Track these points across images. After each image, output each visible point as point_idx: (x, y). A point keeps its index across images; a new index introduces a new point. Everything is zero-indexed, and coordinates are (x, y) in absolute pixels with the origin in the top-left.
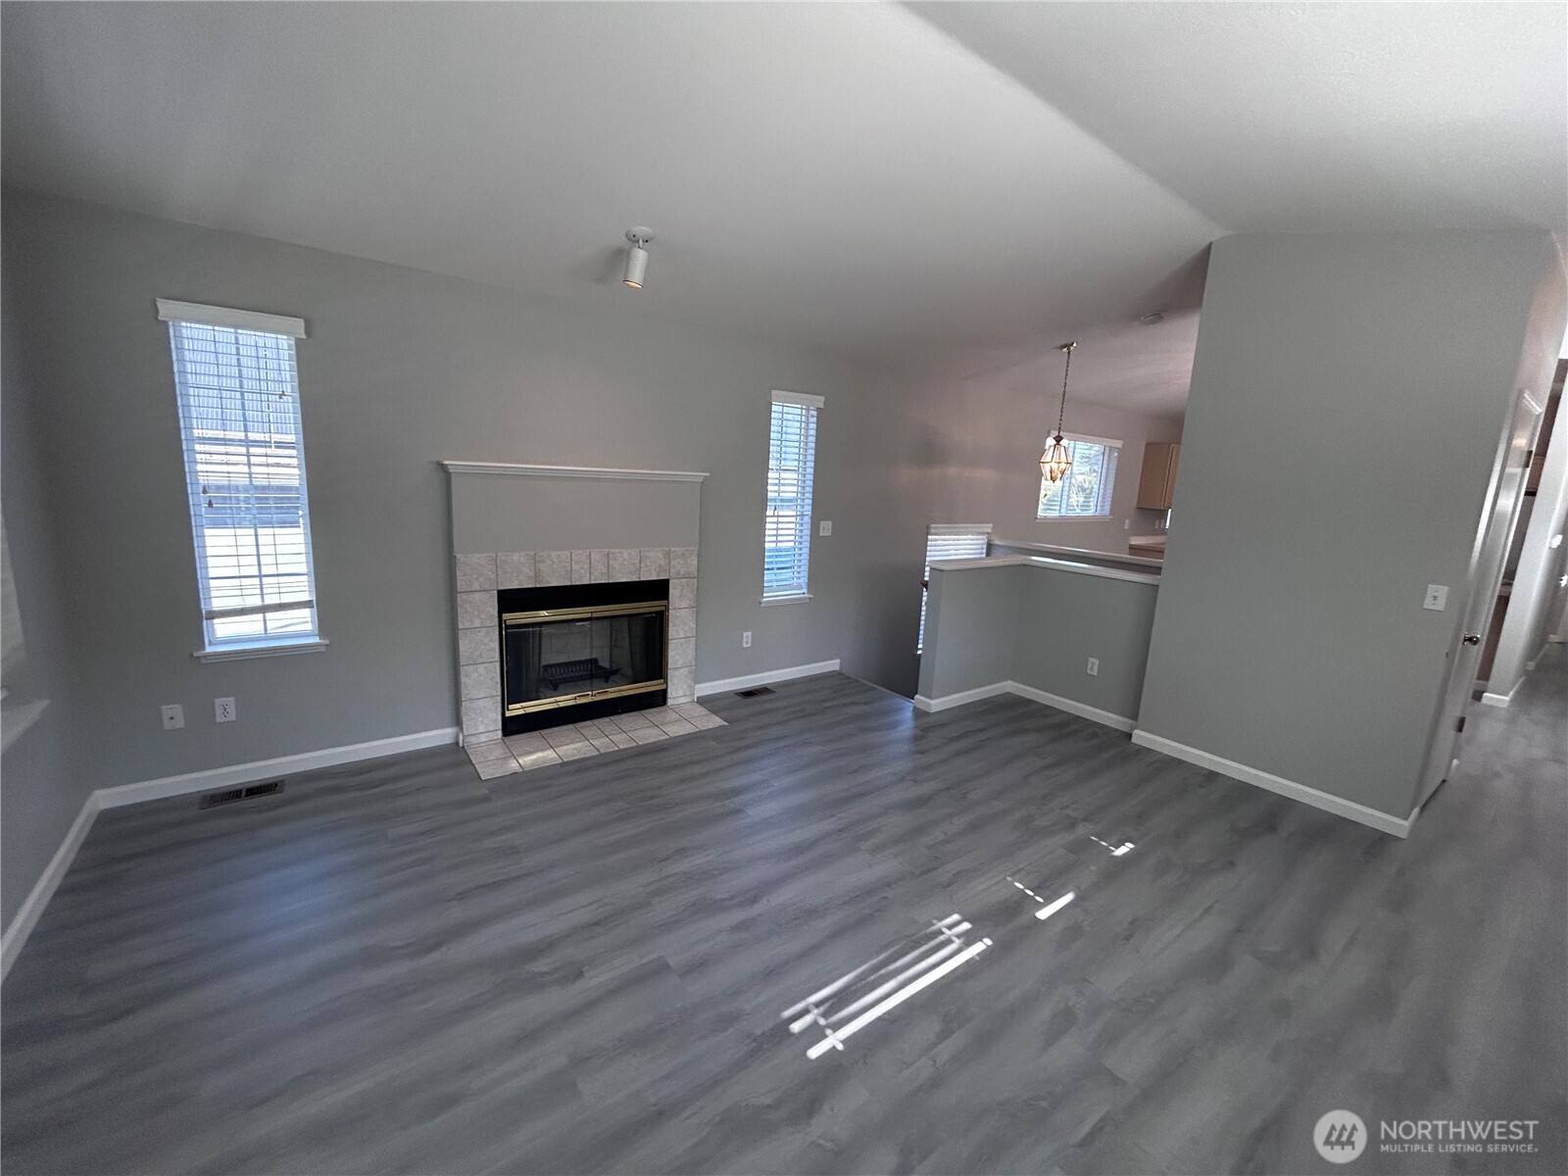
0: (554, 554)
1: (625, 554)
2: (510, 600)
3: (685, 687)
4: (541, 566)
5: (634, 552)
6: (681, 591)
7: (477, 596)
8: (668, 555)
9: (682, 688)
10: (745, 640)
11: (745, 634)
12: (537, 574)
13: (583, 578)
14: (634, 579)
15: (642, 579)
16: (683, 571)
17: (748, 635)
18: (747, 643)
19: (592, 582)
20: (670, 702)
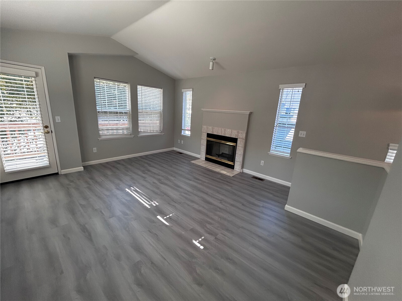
0: (216, 128)
1: (228, 130)
2: (209, 135)
3: (239, 167)
4: (213, 130)
5: (230, 130)
6: (240, 143)
7: (204, 133)
8: (238, 132)
9: (238, 167)
10: (261, 163)
11: (262, 161)
12: (213, 132)
13: (220, 134)
14: (230, 136)
15: (231, 137)
16: (241, 137)
17: (262, 162)
18: (262, 164)
19: (222, 135)
20: (235, 169)
